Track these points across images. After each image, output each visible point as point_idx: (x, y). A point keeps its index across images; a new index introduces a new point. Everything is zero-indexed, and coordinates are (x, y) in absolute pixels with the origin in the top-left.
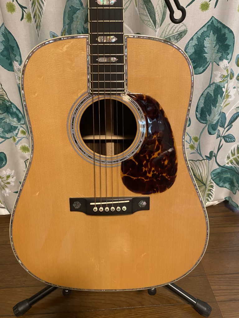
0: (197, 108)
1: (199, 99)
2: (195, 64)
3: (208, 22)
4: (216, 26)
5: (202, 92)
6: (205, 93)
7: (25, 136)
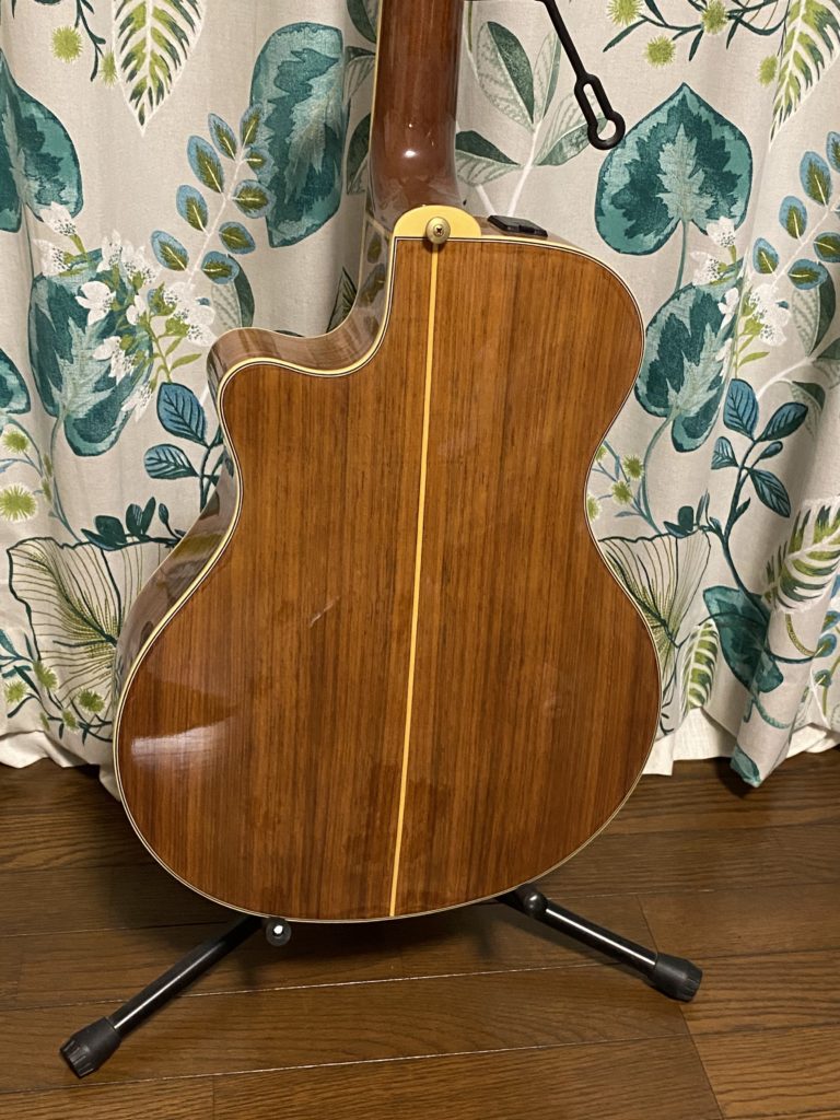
2: (632, 223)
3: (671, 99)
4: (695, 112)
5: (654, 314)
6: (663, 318)
7: (20, 455)
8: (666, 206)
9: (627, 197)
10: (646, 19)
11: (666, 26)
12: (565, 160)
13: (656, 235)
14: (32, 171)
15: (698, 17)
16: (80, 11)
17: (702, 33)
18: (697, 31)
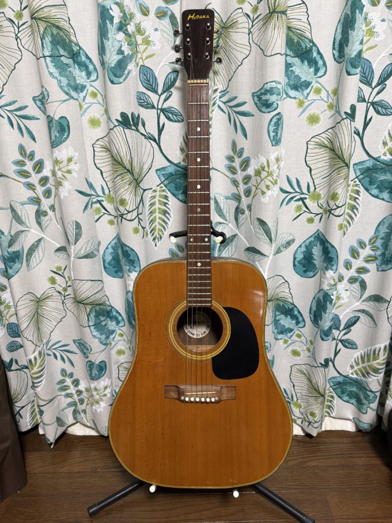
0: (310, 310)
1: (312, 302)
2: (305, 269)
3: (315, 233)
4: (321, 238)
5: (313, 297)
6: (317, 297)
7: (122, 338)
8: (315, 264)
9: (303, 261)
10: (305, 211)
11: (312, 213)
12: (281, 252)
13: (314, 272)
14: (127, 264)
15: (321, 211)
16: (139, 222)
17: (322, 216)
18: (321, 215)
